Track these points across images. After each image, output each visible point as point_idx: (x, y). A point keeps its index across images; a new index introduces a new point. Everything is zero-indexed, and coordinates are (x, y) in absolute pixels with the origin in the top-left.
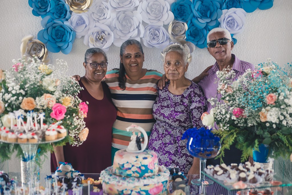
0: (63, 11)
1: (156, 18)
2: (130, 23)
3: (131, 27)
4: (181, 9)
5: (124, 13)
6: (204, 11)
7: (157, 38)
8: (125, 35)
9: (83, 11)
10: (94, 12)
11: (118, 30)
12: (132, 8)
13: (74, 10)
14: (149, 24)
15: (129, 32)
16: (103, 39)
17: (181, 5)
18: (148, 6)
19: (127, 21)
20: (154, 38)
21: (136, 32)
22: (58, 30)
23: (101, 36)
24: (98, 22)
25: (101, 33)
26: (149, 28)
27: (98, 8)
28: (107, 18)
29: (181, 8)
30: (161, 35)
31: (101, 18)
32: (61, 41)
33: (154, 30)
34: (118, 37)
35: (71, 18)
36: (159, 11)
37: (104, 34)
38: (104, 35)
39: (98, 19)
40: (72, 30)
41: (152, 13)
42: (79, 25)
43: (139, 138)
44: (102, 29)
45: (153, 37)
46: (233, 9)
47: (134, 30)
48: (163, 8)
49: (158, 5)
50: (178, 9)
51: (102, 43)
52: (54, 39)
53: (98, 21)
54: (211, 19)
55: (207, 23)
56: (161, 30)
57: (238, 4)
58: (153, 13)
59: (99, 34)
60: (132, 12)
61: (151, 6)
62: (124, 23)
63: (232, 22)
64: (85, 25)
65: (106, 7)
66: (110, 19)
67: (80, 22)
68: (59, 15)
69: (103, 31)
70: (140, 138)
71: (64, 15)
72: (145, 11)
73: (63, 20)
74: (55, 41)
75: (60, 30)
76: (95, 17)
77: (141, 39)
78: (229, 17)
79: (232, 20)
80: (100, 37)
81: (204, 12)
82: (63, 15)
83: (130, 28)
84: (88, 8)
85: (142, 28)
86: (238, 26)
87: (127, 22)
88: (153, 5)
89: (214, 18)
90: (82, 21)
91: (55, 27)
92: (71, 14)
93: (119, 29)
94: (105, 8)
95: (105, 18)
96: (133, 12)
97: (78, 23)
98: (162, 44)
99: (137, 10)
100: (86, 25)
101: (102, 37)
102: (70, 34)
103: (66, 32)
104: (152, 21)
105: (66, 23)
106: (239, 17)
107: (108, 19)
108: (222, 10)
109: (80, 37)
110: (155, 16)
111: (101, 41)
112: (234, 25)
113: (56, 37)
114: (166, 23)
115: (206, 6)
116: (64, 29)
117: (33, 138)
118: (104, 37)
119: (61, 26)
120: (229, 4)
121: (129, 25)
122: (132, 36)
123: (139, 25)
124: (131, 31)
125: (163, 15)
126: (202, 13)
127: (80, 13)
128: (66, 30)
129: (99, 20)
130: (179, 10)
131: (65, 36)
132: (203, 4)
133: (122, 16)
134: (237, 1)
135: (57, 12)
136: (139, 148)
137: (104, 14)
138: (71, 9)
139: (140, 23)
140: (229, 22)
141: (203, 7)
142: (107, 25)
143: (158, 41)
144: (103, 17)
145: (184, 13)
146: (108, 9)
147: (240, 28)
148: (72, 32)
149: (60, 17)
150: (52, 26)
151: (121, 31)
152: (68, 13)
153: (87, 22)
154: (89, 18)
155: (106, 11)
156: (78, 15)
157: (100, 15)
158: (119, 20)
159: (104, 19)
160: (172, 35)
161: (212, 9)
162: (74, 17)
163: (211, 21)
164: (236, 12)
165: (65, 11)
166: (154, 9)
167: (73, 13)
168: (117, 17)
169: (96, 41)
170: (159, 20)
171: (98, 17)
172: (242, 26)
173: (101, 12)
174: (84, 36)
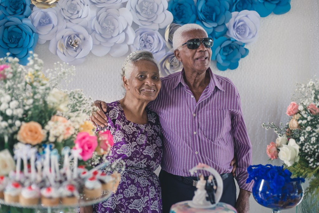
0: (20, 5)
1: (148, 19)
2: (113, 24)
3: (114, 30)
4: (180, 10)
5: (106, 11)
6: (208, 12)
7: (150, 46)
8: (107, 40)
9: (49, 5)
10: (63, 8)
11: (96, 33)
12: (119, 4)
13: (37, 4)
14: (140, 27)
15: (112, 37)
16: (77, 45)
17: (180, 4)
18: (137, 3)
19: (109, 21)
20: (145, 46)
21: (123, 36)
22: (12, 31)
23: (75, 41)
24: (70, 22)
25: (74, 36)
26: (140, 31)
27: (69, 3)
28: (82, 17)
29: (179, 8)
30: (156, 42)
31: (74, 17)
32: (16, 47)
33: (146, 35)
34: (98, 43)
35: (32, 15)
36: (152, 10)
37: (78, 38)
38: (78, 40)
39: (69, 17)
40: (33, 32)
41: (142, 12)
42: (43, 25)
43: (210, 184)
44: (75, 32)
45: (144, 44)
46: (244, 12)
47: (119, 34)
48: (158, 6)
49: (150, 3)
50: (175, 9)
51: (76, 51)
52: (6, 44)
53: (69, 20)
54: (218, 24)
55: (214, 28)
56: (156, 36)
57: (250, 5)
58: (144, 12)
59: (71, 39)
60: (118, 10)
61: (142, 3)
62: (105, 25)
63: (243, 28)
64: (51, 25)
65: (81, 2)
66: (87, 19)
67: (45, 20)
68: (14, 11)
69: (77, 35)
70: (212, 184)
71: (22, 11)
72: (134, 8)
73: (21, 16)
74: (8, 46)
75: (15, 32)
76: (66, 14)
77: (129, 46)
78: (240, 21)
79: (242, 25)
80: (73, 43)
81: (208, 14)
82: (20, 10)
83: (112, 32)
84: (56, 2)
85: (130, 32)
86: (250, 33)
87: (109, 23)
88: (143, 2)
89: (221, 22)
90: (48, 19)
91: (8, 27)
92: (33, 10)
93: (98, 33)
94: (79, 3)
95: (79, 16)
96: (120, 10)
97: (42, 22)
98: (157, 53)
99: (125, 7)
100: (53, 25)
101: (76, 43)
102: (30, 36)
103: (24, 34)
104: (144, 23)
105: (26, 22)
106: (252, 21)
107: (84, 19)
108: (231, 12)
109: (44, 42)
110: (147, 17)
111: (74, 48)
112: (245, 32)
113: (10, 41)
114: (162, 27)
115: (210, 7)
116: (22, 30)
117: (73, 196)
118: (78, 43)
119: (17, 26)
120: (239, 5)
121: (112, 27)
122: (117, 43)
123: (126, 29)
124: (113, 36)
125: (157, 15)
126: (206, 16)
127: (45, 8)
128: (23, 32)
129: (71, 19)
130: (176, 11)
131: (21, 40)
132: (207, 3)
133: (103, 15)
134: (249, 2)
135: (11, 6)
136: (212, 201)
137: (78, 12)
138: (33, 3)
139: (128, 25)
140: (239, 27)
141: (206, 7)
142: (83, 27)
143: (152, 50)
144: (77, 16)
145: (183, 14)
146: (84, 5)
147: (254, 36)
148: (34, 34)
149: (15, 13)
150: (4, 25)
151: (100, 34)
152: (28, 8)
153: (54, 22)
154: (57, 16)
155: (81, 8)
156: (41, 11)
157: (72, 13)
158: (99, 20)
159: (77, 18)
160: (168, 43)
161: (218, 10)
162: (37, 14)
163: (218, 25)
164: (249, 16)
165: (23, 6)
166: (145, 7)
167: (34, 9)
168: (97, 16)
169: (67, 48)
170: (152, 22)
171: (70, 15)
172: (256, 33)
173: (73, 8)
174: (50, 41)
